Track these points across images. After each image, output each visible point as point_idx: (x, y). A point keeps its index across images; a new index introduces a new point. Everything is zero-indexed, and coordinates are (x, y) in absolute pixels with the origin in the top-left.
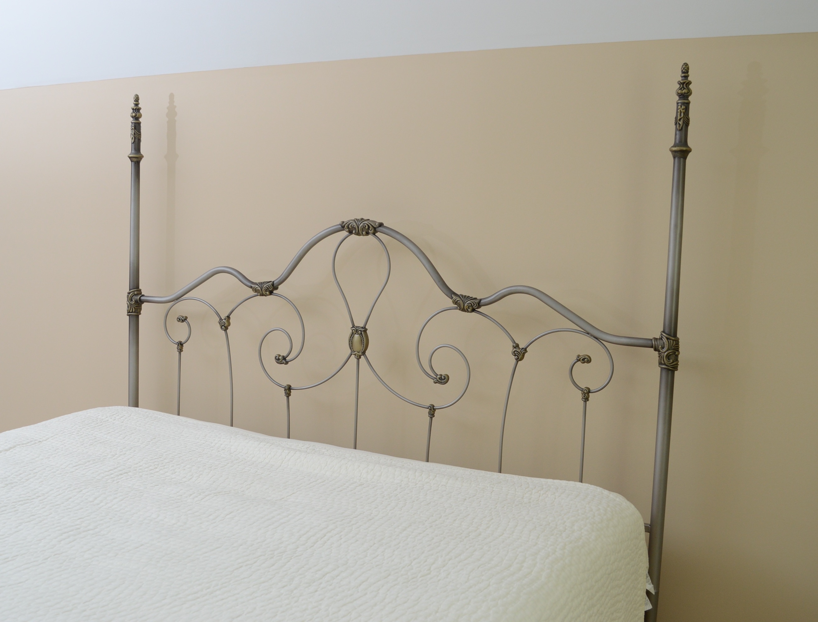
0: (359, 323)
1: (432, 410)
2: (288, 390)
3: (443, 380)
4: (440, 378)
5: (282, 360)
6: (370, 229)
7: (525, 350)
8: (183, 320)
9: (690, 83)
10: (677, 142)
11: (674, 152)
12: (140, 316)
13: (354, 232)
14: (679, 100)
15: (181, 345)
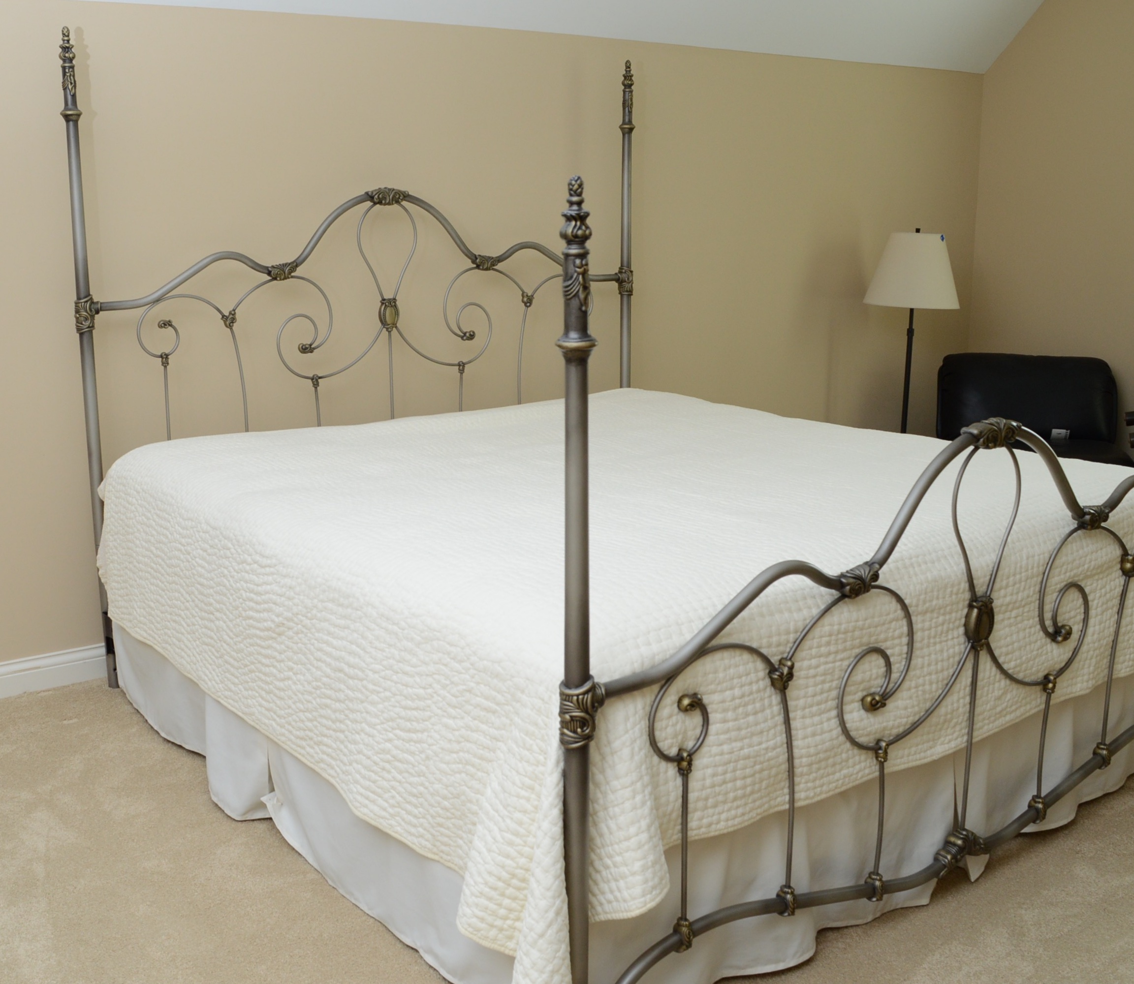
0: (388, 295)
1: (461, 366)
2: (315, 380)
3: (472, 336)
4: (470, 335)
5: (306, 349)
6: (401, 198)
7: (532, 296)
8: (166, 324)
9: (632, 76)
10: (627, 120)
11: (622, 129)
12: (94, 331)
13: (383, 202)
14: (625, 88)
15: (165, 358)
